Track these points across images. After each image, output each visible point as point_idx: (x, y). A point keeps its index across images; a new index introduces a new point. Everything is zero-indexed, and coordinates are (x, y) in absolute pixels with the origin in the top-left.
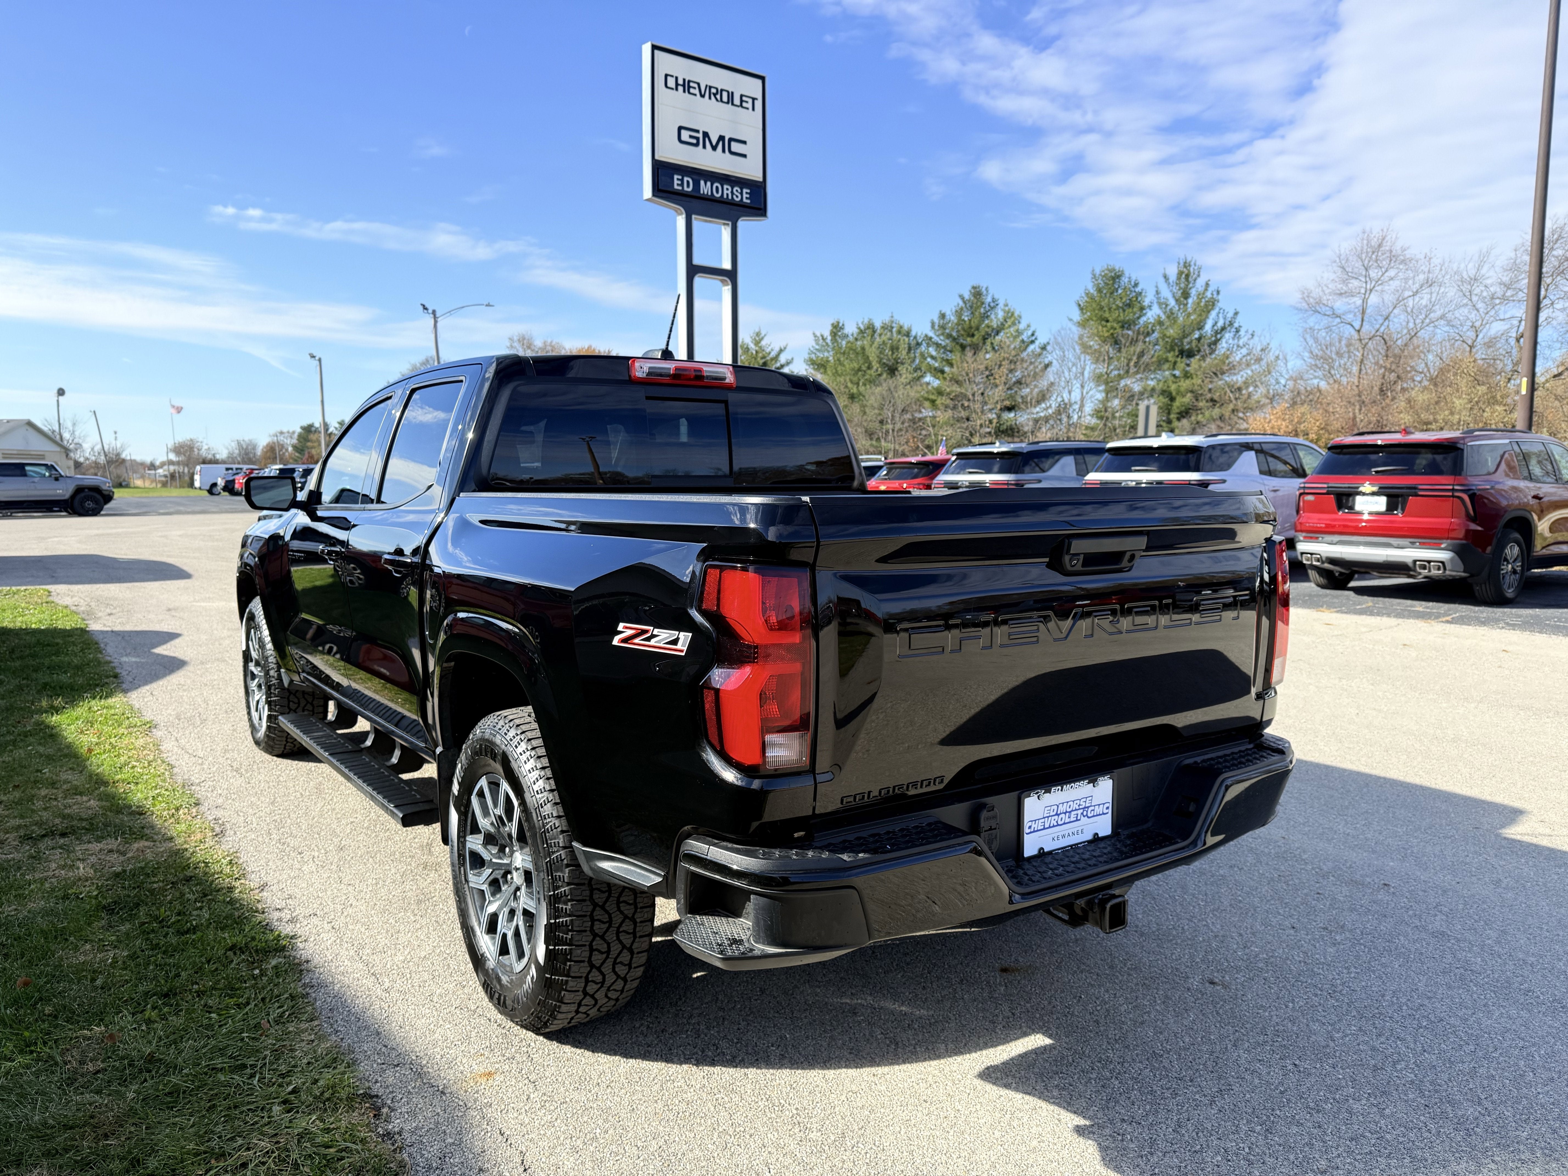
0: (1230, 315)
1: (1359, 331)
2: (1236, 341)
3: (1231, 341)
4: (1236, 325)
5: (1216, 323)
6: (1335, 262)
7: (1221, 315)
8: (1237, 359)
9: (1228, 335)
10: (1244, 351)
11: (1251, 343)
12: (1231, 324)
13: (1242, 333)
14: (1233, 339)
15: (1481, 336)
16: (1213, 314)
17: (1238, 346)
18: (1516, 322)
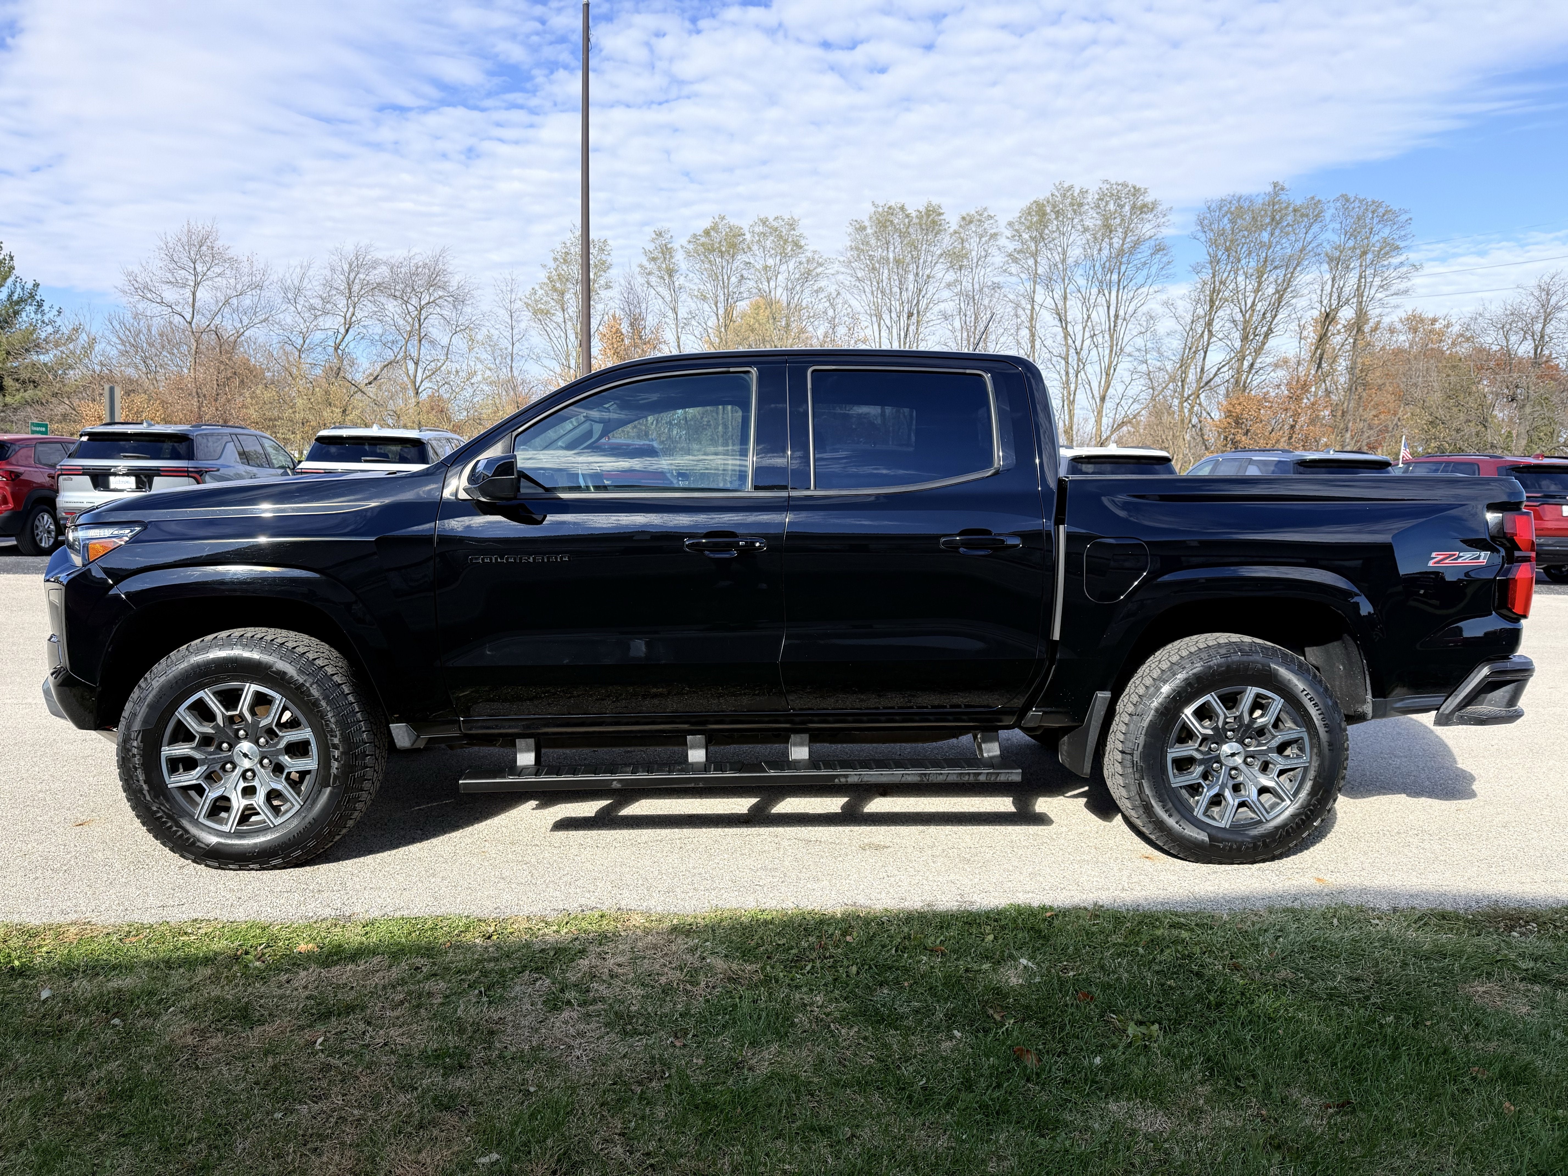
0: (29, 285)
1: (190, 323)
2: (39, 316)
3: (33, 315)
4: (38, 298)
5: (13, 293)
6: (162, 249)
7: (18, 285)
8: (43, 335)
9: (30, 309)
10: (50, 329)
11: (58, 320)
12: (32, 296)
13: (46, 307)
14: (36, 313)
15: (307, 341)
16: (10, 281)
17: (43, 322)
18: (330, 333)
